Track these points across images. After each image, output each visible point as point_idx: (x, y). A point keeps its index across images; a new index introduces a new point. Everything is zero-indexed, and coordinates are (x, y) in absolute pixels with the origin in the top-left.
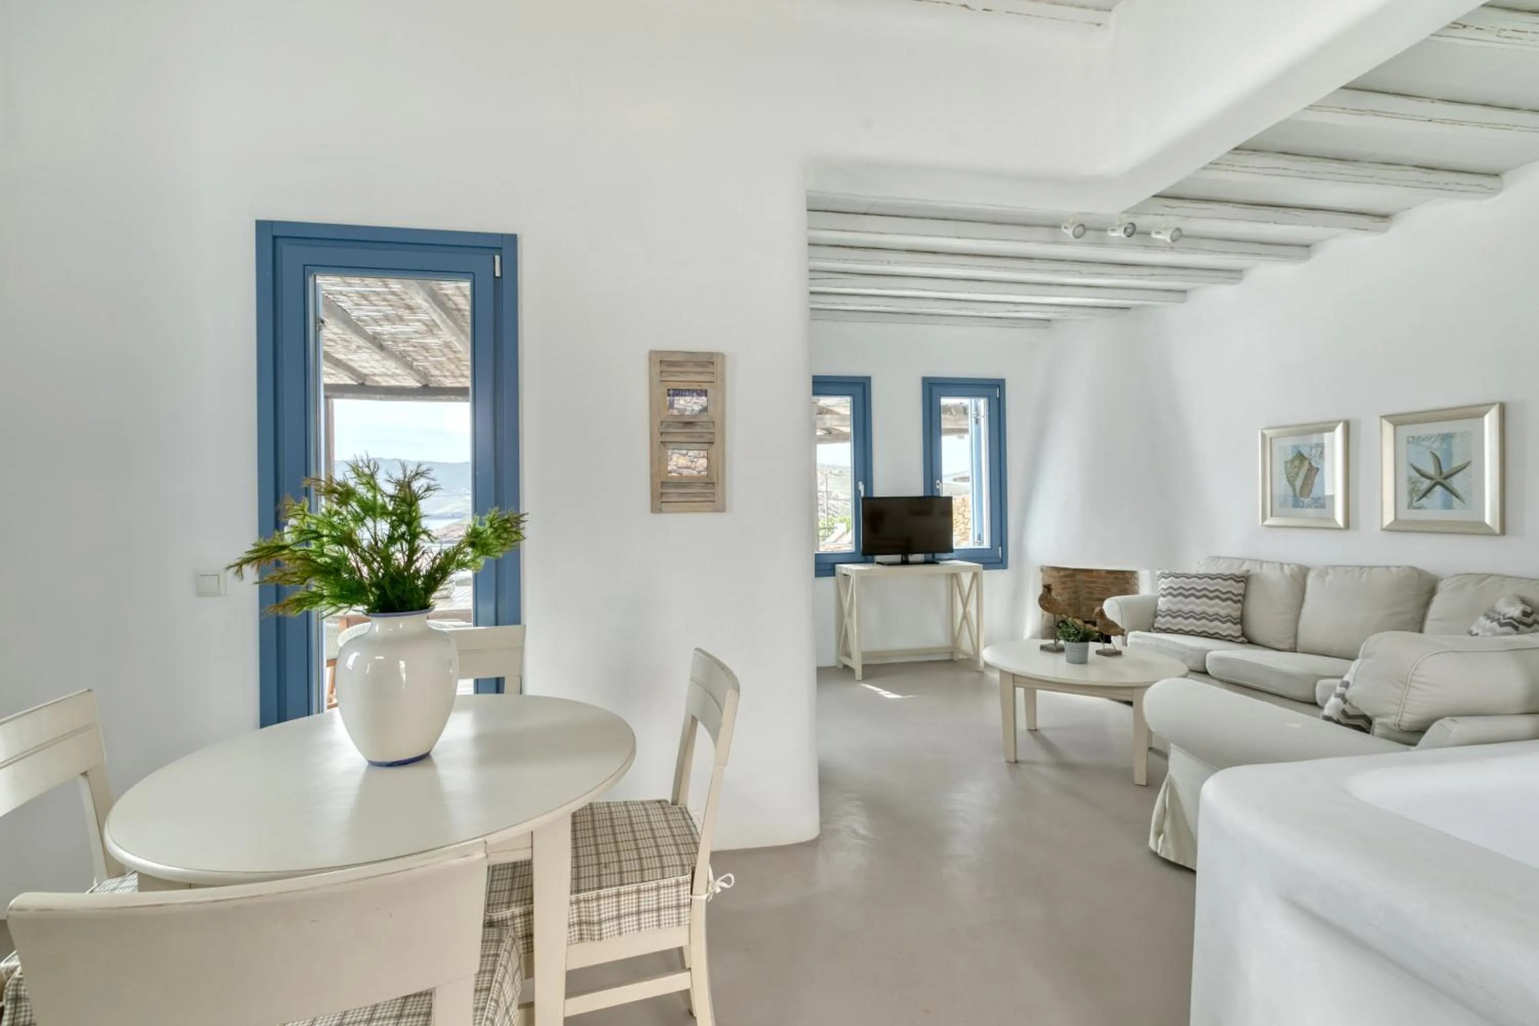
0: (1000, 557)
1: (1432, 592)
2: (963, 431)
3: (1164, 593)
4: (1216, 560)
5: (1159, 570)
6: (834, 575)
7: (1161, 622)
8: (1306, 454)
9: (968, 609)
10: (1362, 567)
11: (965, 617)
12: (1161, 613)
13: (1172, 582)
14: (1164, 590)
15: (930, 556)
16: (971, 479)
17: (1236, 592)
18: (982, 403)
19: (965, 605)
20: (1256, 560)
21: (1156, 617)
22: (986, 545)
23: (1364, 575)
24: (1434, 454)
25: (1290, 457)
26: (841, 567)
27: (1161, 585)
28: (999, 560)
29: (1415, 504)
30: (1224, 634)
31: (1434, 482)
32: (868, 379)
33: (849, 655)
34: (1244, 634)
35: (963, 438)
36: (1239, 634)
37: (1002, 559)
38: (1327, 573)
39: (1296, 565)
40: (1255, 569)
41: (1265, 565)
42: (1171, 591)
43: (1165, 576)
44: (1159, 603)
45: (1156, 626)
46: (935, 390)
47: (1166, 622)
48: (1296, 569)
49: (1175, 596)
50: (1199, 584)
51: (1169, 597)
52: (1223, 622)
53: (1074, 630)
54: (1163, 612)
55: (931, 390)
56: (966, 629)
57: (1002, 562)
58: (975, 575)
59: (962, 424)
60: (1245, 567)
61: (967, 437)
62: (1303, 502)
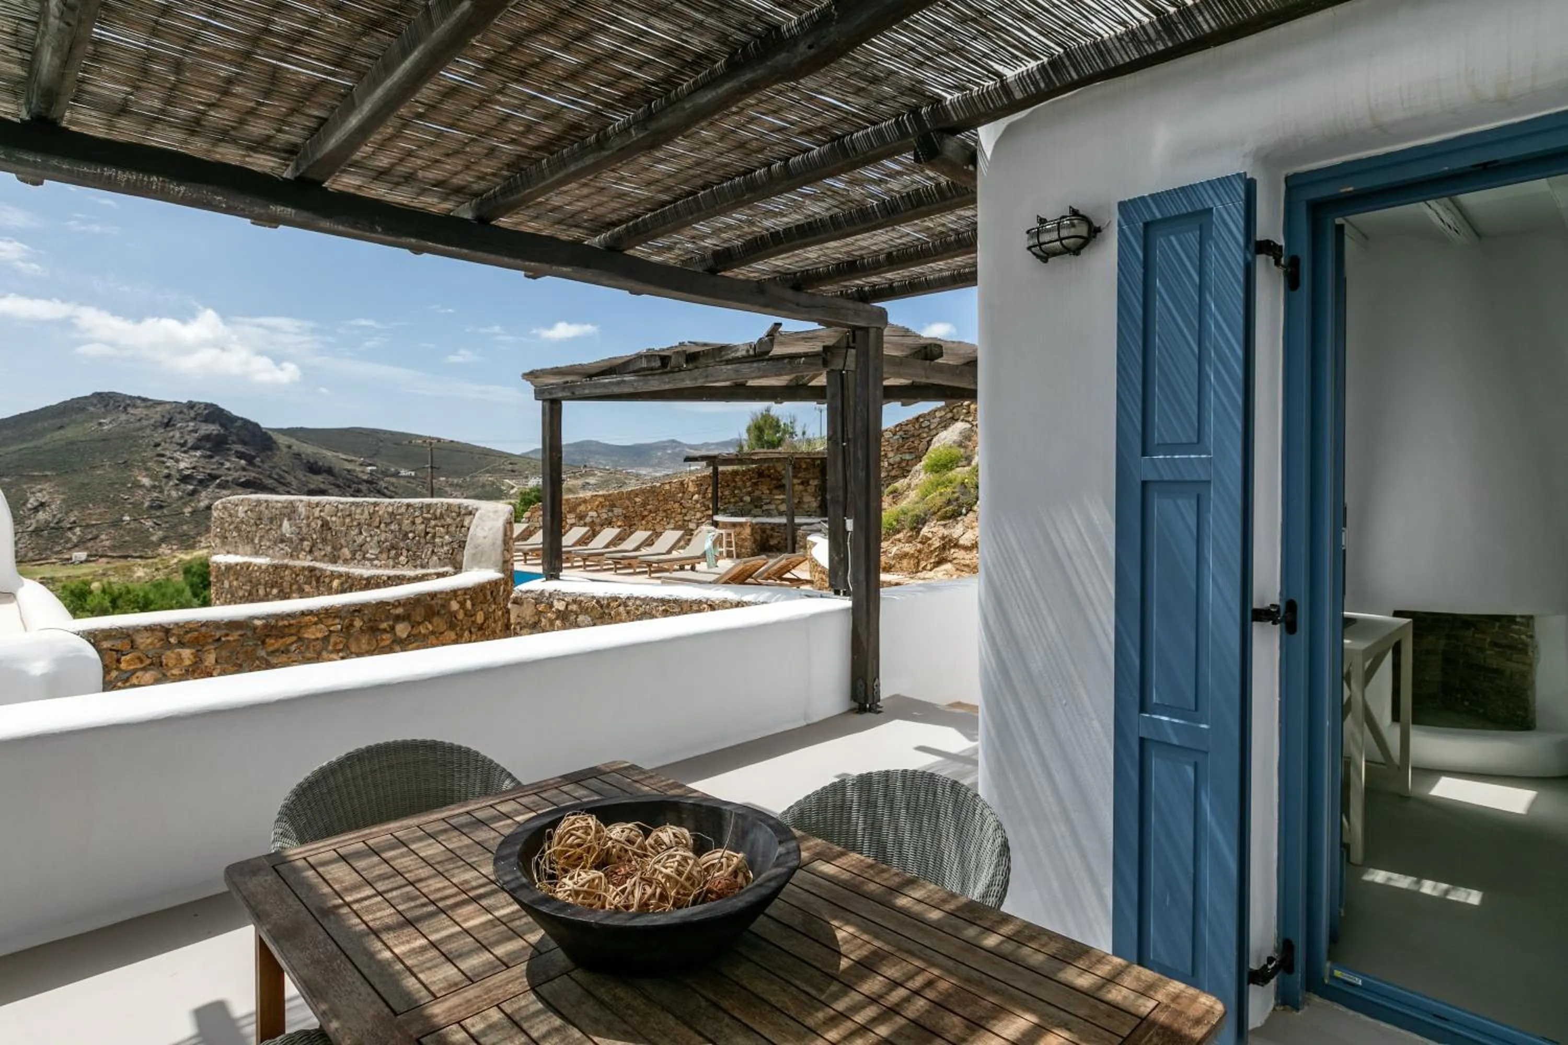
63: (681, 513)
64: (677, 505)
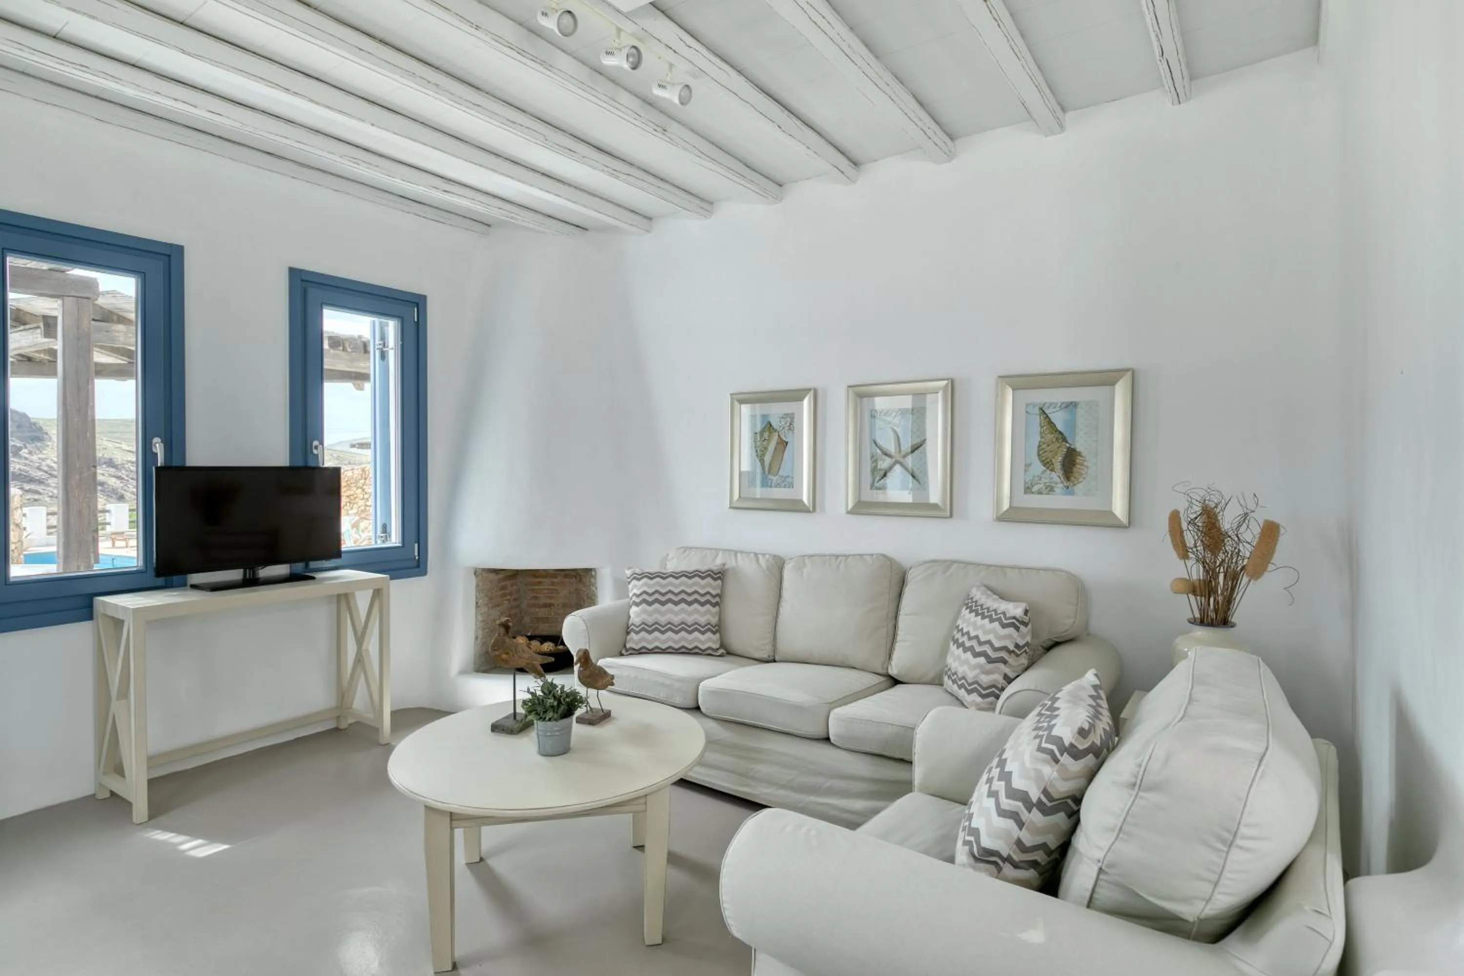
0: (417, 558)
1: (903, 583)
2: (359, 377)
3: (638, 600)
4: (687, 552)
5: (629, 569)
6: (90, 617)
7: (635, 640)
8: (774, 424)
9: (364, 648)
10: (837, 556)
11: (360, 659)
12: (635, 628)
13: (646, 584)
14: (638, 596)
15: (299, 567)
16: (372, 446)
17: (714, 593)
18: (392, 327)
19: (360, 640)
20: (729, 551)
21: (628, 633)
22: (395, 540)
23: (842, 566)
24: (895, 432)
25: (759, 429)
26: (104, 602)
27: (632, 589)
28: (415, 564)
29: (876, 485)
30: (703, 647)
31: (894, 460)
32: (180, 249)
33: (119, 770)
34: (722, 646)
35: (361, 388)
36: (718, 646)
37: (419, 560)
38: (805, 565)
39: (770, 555)
40: (731, 563)
41: (739, 555)
42: (645, 596)
43: (638, 577)
44: (632, 615)
45: (628, 646)
46: (314, 294)
47: (640, 641)
48: (771, 560)
49: (650, 604)
50: (677, 585)
51: (644, 605)
52: (703, 633)
53: (552, 701)
54: (637, 627)
55: (305, 292)
56: (362, 678)
57: (418, 566)
58: (378, 594)
59: (359, 367)
60: (719, 561)
61: (368, 386)
62: (772, 480)
63: (363, 499)
64: (360, 491)
